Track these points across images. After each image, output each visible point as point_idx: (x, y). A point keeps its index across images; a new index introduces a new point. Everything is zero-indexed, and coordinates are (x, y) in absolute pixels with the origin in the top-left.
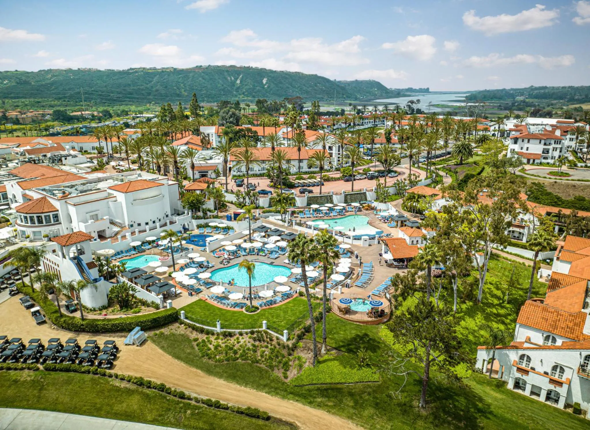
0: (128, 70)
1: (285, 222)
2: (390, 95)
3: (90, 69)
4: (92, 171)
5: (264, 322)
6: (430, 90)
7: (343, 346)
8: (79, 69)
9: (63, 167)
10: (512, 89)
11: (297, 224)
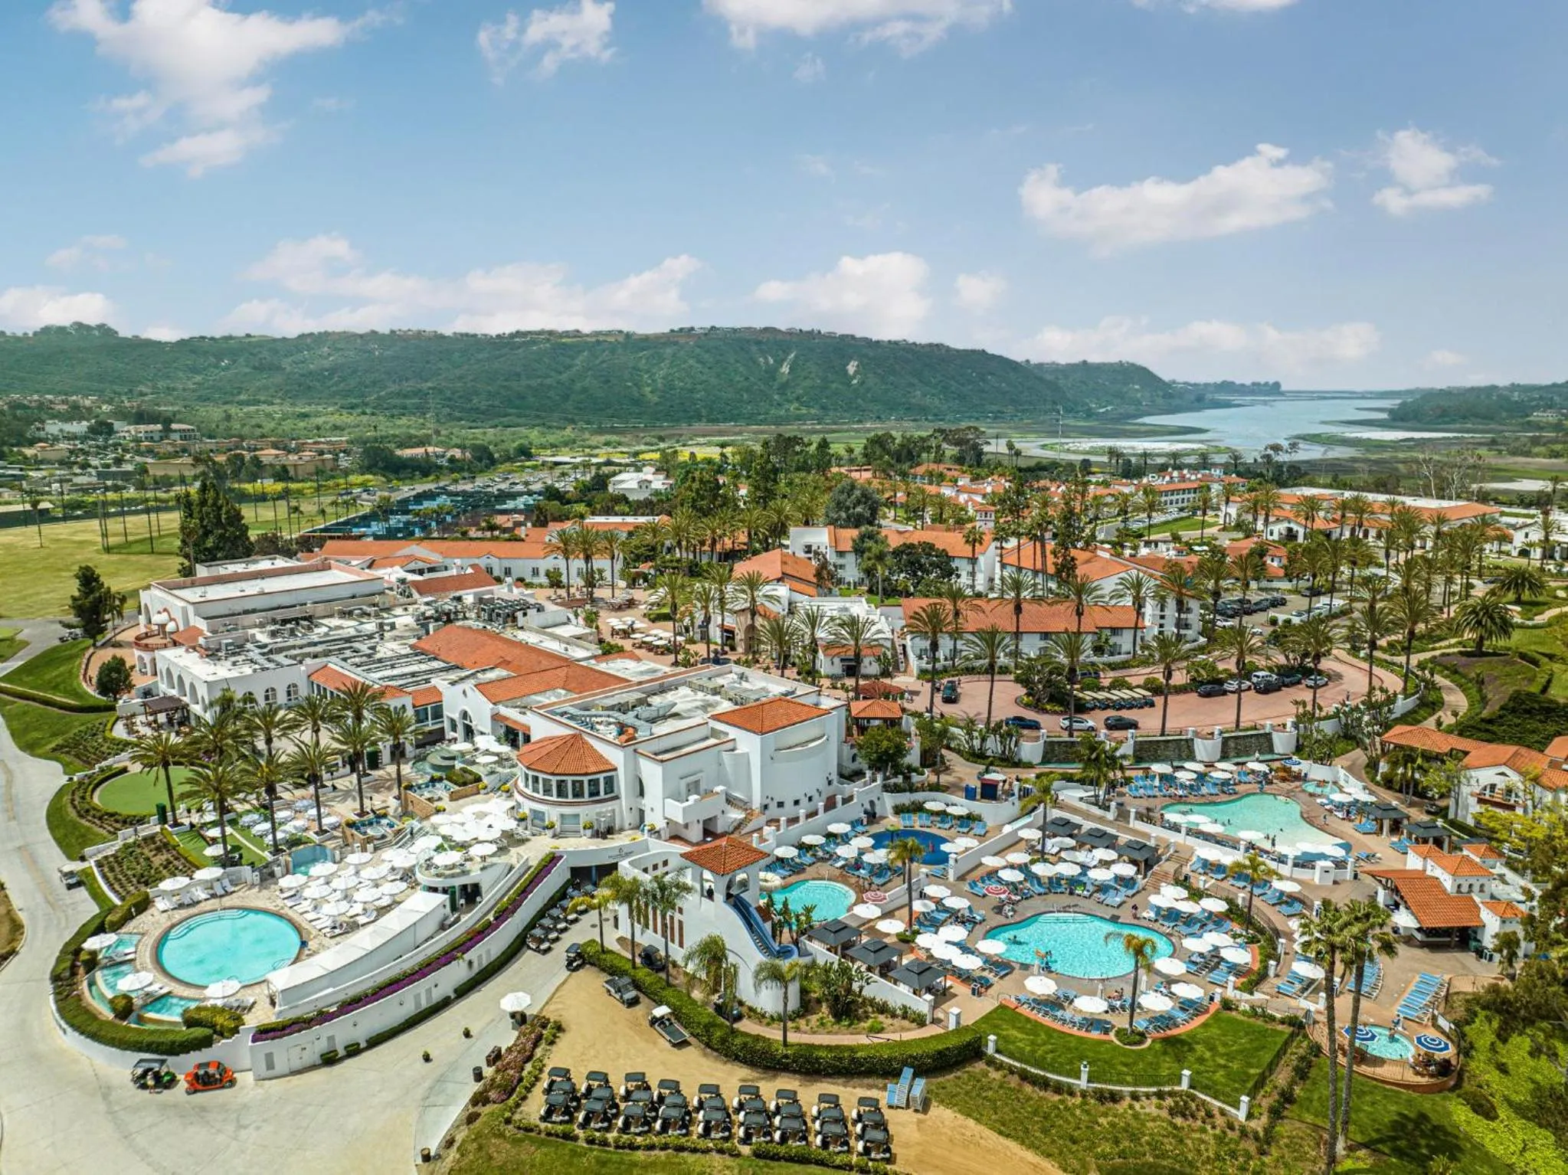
0: (512, 336)
1: (1107, 809)
2: (1176, 402)
3: (419, 332)
4: (604, 654)
5: (1186, 1072)
6: (1284, 388)
7: (1380, 1141)
8: (393, 332)
9: (521, 636)
10: (1514, 387)
11: (1140, 817)
